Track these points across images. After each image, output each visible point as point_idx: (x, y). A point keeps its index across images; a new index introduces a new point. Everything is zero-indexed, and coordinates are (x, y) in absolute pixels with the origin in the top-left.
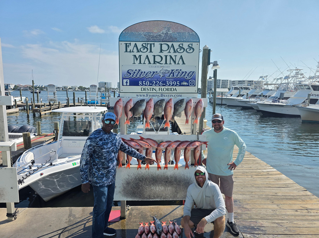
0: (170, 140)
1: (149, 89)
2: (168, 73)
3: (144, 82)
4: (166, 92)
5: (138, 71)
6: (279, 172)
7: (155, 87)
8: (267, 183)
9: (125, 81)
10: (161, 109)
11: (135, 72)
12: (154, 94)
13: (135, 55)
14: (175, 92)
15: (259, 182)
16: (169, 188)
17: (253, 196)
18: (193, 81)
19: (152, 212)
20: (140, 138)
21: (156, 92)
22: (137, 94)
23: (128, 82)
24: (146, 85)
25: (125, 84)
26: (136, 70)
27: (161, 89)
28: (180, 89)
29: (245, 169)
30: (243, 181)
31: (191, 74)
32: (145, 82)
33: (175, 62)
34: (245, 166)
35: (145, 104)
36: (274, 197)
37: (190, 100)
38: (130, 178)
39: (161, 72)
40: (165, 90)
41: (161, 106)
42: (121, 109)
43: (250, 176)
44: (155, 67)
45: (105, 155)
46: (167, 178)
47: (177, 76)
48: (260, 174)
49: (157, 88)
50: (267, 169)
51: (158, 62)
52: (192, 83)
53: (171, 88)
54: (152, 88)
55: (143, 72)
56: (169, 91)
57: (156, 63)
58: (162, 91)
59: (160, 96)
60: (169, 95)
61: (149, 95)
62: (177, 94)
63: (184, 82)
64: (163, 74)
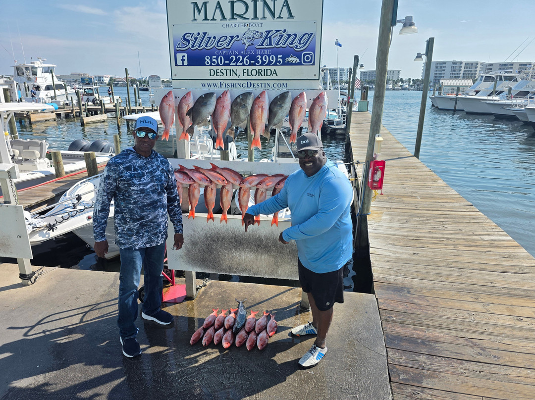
0: (265, 173)
1: (224, 72)
2: (259, 38)
3: (213, 57)
4: (257, 77)
5: (201, 35)
6: (515, 243)
7: (234, 68)
8: (482, 262)
10: (243, 111)
11: (196, 38)
12: (235, 82)
13: (196, 3)
14: (274, 77)
15: (466, 257)
16: (263, 257)
17: (440, 283)
18: (309, 54)
19: (242, 294)
20: (211, 167)
21: (237, 77)
22: (203, 82)
23: (186, 58)
24: (218, 65)
26: (199, 34)
27: (246, 71)
28: (283, 71)
29: (447, 232)
30: (433, 254)
31: (306, 40)
32: (215, 57)
33: (273, 14)
34: (450, 228)
35: (213, 101)
36: (483, 289)
37: (301, 95)
38: (197, 235)
39: (246, 36)
40: (254, 73)
41: (244, 106)
42: (171, 111)
43: (453, 247)
44: (235, 26)
45: (135, 197)
46: (260, 239)
47: (277, 44)
48: (474, 244)
49: (239, 69)
50: (493, 235)
51: (240, 16)
52: (308, 58)
53: (267, 70)
54: (230, 70)
55: (212, 38)
56: (262, 75)
57: (235, 17)
58: (248, 75)
59: (245, 86)
60: (262, 84)
61: (225, 84)
62: (277, 82)
63: (292, 57)
64: (250, 40)
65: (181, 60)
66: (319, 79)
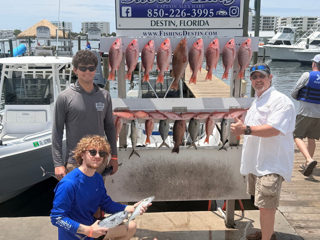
1: (164, 23)
3: (155, 10)
4: (192, 27)
7: (173, 20)
9: (124, 9)
12: (172, 31)
14: (206, 26)
18: (235, 8)
21: (175, 27)
22: (144, 31)
23: (130, 11)
24: (159, 17)
25: (124, 14)
27: (183, 22)
28: (214, 22)
32: (157, 10)
38: (135, 167)
40: (190, 23)
47: (210, 1)
49: (177, 21)
52: (234, 11)
53: (200, 21)
54: (169, 21)
56: (196, 25)
58: (184, 25)
59: (181, 35)
60: (196, 32)
61: (164, 33)
62: (209, 31)
63: (221, 10)
65: (126, 12)
66: (243, 28)
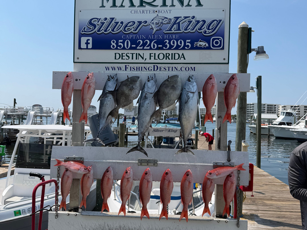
1: (130, 56)
2: (167, 23)
3: (120, 41)
4: (164, 61)
5: (109, 20)
7: (141, 52)
9: (84, 40)
11: (103, 23)
12: (140, 65)
14: (182, 60)
18: (218, 39)
21: (143, 61)
22: (107, 65)
23: (90, 42)
24: (124, 48)
25: (83, 46)
26: (106, 19)
27: (153, 55)
28: (191, 55)
31: (215, 26)
32: (122, 41)
33: (182, 2)
39: (155, 21)
40: (161, 56)
44: (143, 12)
47: (186, 30)
49: (146, 53)
51: (149, 4)
52: (217, 43)
53: (175, 54)
54: (137, 54)
55: (119, 23)
56: (169, 59)
57: (144, 5)
58: (155, 59)
59: (151, 70)
60: (169, 67)
61: (131, 67)
62: (185, 66)
63: (200, 41)
64: (158, 25)
65: (86, 43)
66: (228, 63)
